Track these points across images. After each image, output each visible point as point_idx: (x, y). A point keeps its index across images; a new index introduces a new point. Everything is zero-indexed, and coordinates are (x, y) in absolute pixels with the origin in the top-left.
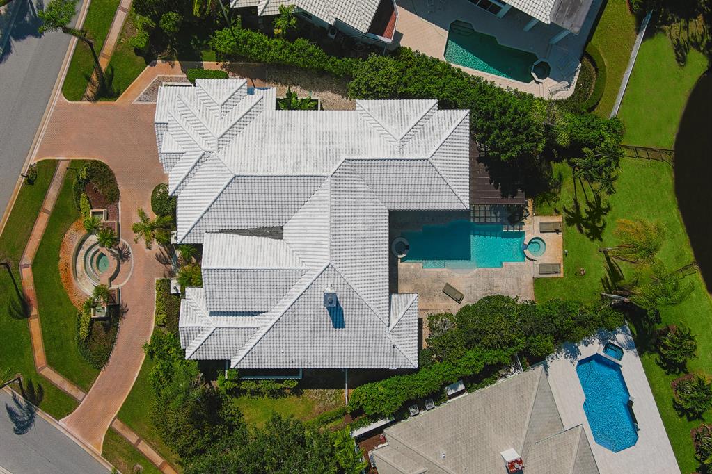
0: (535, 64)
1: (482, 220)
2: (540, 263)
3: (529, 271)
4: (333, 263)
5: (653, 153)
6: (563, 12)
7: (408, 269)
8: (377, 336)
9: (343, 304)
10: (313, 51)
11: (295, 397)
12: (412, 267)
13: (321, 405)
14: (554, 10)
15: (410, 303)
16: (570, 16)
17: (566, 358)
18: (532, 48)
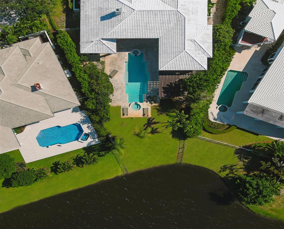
0: (226, 106)
1: (148, 86)
2: (129, 108)
3: (124, 104)
4: (135, 11)
5: (181, 155)
6: (254, 108)
7: (125, 56)
8: (97, 34)
9: (114, 19)
10: (235, 13)
11: (62, 10)
12: (126, 58)
13: (58, 21)
14: (255, 104)
15: (112, 49)
16: (252, 110)
17: (81, 119)
18: (234, 105)
